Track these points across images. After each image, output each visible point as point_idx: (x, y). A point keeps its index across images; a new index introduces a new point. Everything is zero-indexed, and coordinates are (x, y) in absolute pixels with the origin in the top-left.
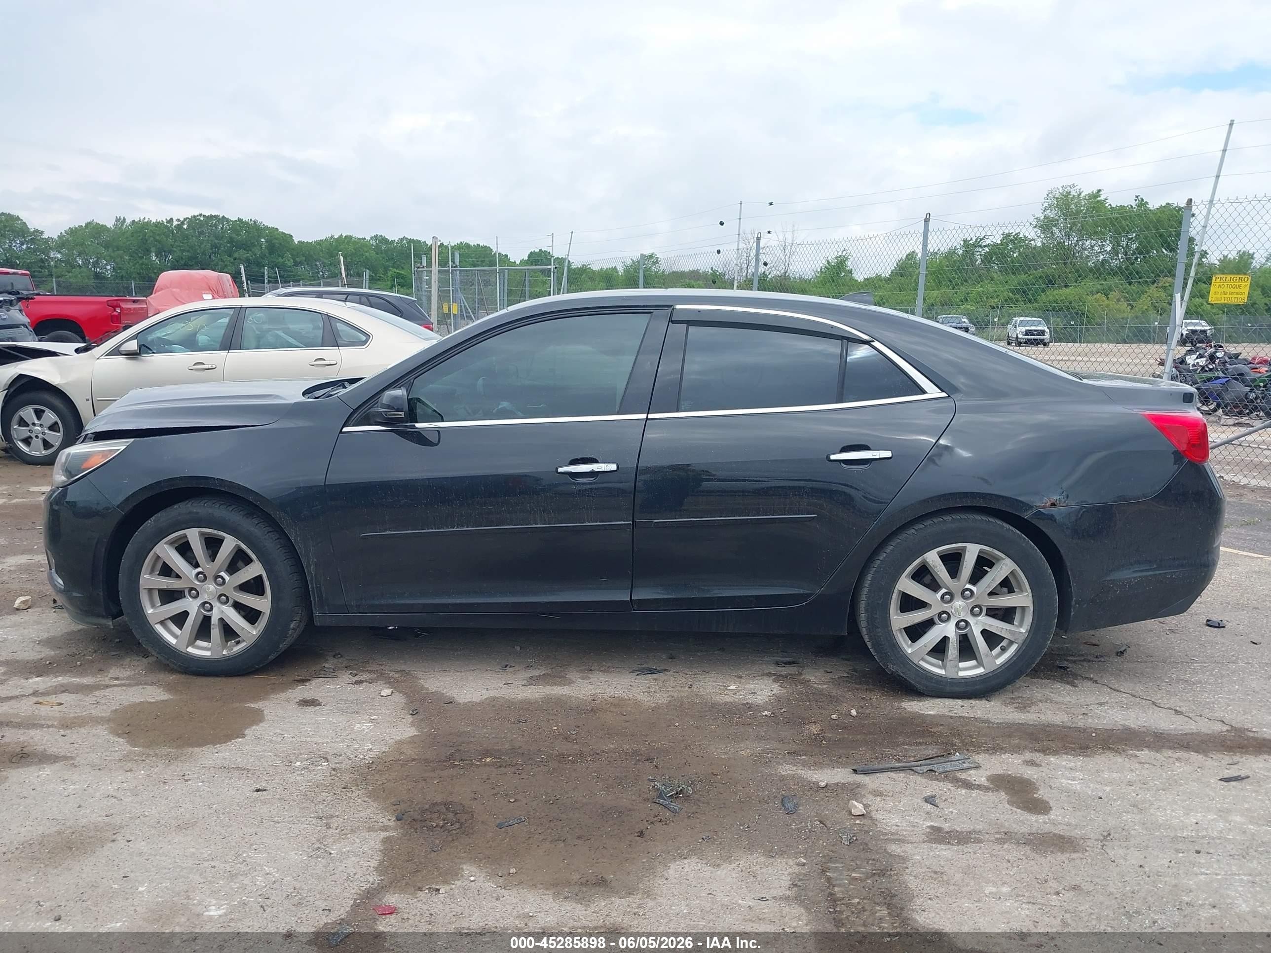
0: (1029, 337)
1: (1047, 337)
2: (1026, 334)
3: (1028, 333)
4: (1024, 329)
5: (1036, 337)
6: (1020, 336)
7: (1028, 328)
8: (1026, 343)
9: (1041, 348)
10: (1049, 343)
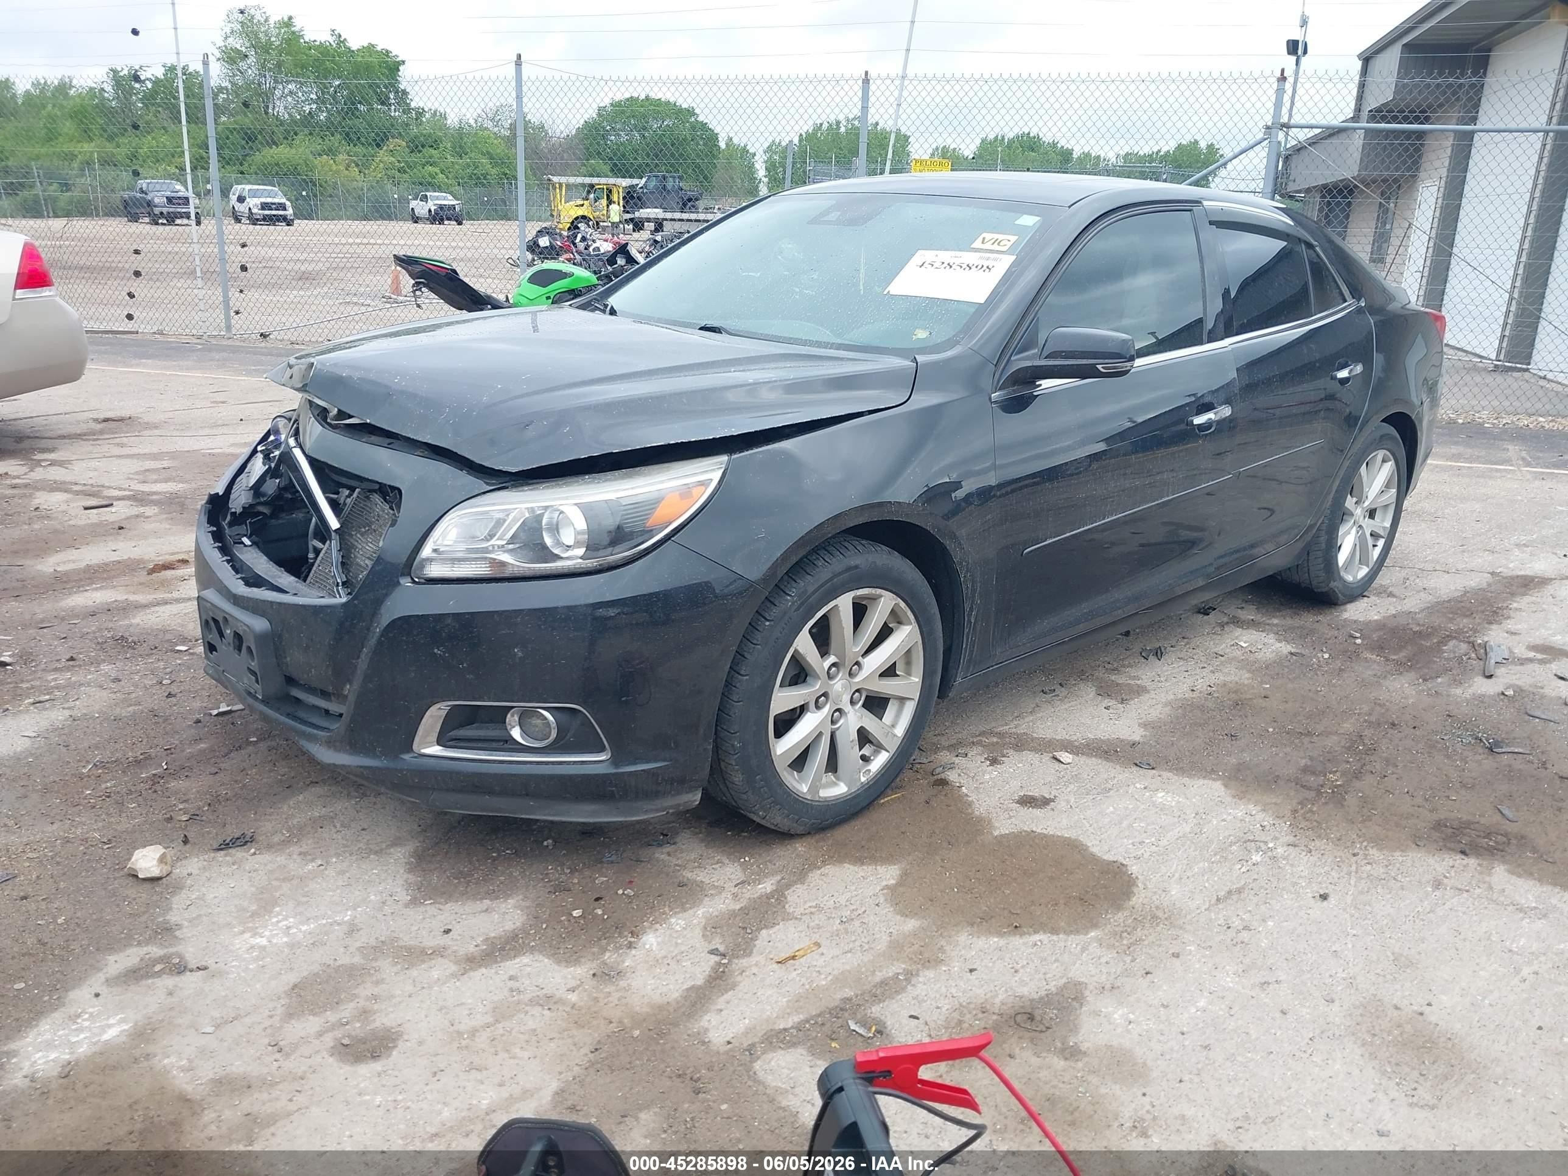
0: (267, 212)
1: (290, 212)
2: (263, 208)
3: (265, 206)
4: (258, 201)
5: (274, 212)
6: (255, 211)
7: (263, 200)
8: (264, 219)
9: (282, 227)
10: (292, 220)
